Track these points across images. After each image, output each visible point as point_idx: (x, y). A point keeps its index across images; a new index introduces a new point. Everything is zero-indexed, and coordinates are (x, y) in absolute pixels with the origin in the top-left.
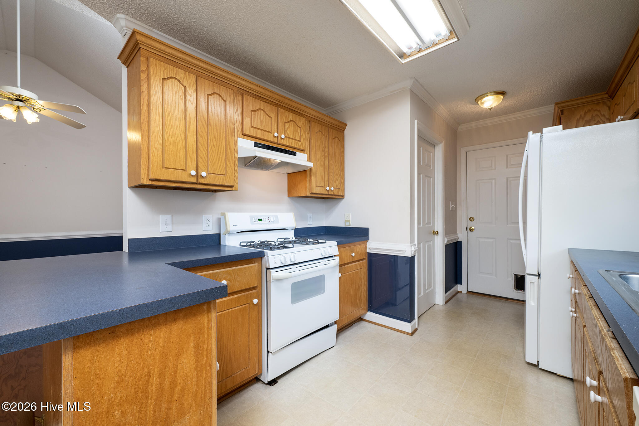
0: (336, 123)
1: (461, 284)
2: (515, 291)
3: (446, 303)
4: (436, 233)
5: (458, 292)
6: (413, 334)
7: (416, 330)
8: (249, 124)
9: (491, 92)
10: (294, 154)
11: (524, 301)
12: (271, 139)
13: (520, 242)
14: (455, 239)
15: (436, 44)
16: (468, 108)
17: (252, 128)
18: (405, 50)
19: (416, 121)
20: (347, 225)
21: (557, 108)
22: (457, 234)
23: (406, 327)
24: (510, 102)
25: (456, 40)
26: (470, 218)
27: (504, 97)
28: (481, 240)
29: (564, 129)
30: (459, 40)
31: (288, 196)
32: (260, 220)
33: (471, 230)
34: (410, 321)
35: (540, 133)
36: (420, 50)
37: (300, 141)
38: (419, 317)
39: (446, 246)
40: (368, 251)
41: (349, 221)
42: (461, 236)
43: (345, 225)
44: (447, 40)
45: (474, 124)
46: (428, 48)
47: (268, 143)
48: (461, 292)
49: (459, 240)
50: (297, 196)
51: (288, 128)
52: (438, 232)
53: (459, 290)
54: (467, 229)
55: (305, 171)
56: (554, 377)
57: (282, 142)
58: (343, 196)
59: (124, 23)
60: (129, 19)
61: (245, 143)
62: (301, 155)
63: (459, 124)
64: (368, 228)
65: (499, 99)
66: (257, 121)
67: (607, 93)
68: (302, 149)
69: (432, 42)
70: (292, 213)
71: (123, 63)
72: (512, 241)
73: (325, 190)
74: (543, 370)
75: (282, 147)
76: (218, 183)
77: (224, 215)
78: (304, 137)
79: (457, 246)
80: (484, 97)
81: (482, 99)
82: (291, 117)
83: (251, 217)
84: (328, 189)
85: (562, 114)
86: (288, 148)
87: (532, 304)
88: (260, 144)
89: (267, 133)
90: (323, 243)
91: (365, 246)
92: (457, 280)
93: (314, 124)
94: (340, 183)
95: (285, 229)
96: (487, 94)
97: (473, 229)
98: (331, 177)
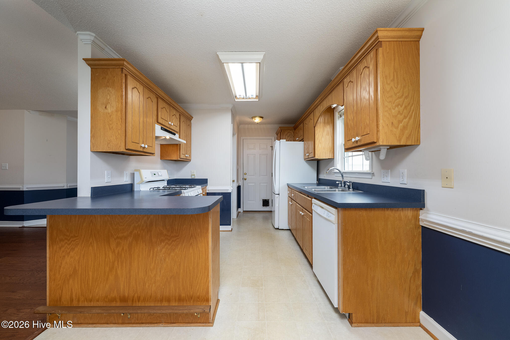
0: (189, 116)
1: (241, 208)
2: (264, 207)
3: (237, 217)
7: (232, 229)
8: (160, 116)
10: (174, 134)
12: (167, 125)
16: (248, 120)
17: (161, 119)
18: (238, 97)
19: (232, 124)
20: (193, 177)
21: (279, 129)
22: (239, 182)
23: (229, 228)
24: (264, 121)
25: (258, 100)
26: (245, 173)
28: (249, 184)
29: (286, 141)
30: (259, 101)
31: (161, 159)
32: (155, 174)
33: (245, 179)
34: (230, 225)
36: (243, 98)
37: (176, 127)
38: (232, 223)
39: (237, 187)
40: (207, 192)
41: (194, 175)
43: (191, 177)
44: (254, 99)
45: (246, 126)
46: (246, 99)
47: (166, 127)
48: (240, 212)
49: (240, 185)
50: (170, 159)
51: (173, 119)
52: (234, 180)
54: (243, 179)
55: (177, 145)
56: (283, 231)
57: (171, 127)
58: (190, 160)
59: (92, 38)
60: (97, 37)
61: (158, 127)
62: (177, 135)
63: (240, 125)
64: (207, 179)
65: (261, 119)
66: (163, 114)
67: (293, 127)
68: (178, 131)
69: (249, 98)
70: (166, 171)
71: (89, 65)
72: (261, 184)
73: (185, 157)
74: (280, 229)
75: (171, 130)
76: (150, 152)
77: (138, 171)
78: (179, 124)
79: (239, 188)
80: (256, 117)
81: (255, 118)
82: (174, 112)
83: (151, 172)
84: (187, 155)
85: (281, 132)
86: (173, 131)
87: (277, 205)
88: (163, 128)
89: (166, 122)
90: (194, 187)
91: (205, 189)
92: (239, 206)
93: (181, 117)
94: (190, 152)
95: (164, 180)
96: (257, 116)
97: (246, 179)
98: (187, 149)
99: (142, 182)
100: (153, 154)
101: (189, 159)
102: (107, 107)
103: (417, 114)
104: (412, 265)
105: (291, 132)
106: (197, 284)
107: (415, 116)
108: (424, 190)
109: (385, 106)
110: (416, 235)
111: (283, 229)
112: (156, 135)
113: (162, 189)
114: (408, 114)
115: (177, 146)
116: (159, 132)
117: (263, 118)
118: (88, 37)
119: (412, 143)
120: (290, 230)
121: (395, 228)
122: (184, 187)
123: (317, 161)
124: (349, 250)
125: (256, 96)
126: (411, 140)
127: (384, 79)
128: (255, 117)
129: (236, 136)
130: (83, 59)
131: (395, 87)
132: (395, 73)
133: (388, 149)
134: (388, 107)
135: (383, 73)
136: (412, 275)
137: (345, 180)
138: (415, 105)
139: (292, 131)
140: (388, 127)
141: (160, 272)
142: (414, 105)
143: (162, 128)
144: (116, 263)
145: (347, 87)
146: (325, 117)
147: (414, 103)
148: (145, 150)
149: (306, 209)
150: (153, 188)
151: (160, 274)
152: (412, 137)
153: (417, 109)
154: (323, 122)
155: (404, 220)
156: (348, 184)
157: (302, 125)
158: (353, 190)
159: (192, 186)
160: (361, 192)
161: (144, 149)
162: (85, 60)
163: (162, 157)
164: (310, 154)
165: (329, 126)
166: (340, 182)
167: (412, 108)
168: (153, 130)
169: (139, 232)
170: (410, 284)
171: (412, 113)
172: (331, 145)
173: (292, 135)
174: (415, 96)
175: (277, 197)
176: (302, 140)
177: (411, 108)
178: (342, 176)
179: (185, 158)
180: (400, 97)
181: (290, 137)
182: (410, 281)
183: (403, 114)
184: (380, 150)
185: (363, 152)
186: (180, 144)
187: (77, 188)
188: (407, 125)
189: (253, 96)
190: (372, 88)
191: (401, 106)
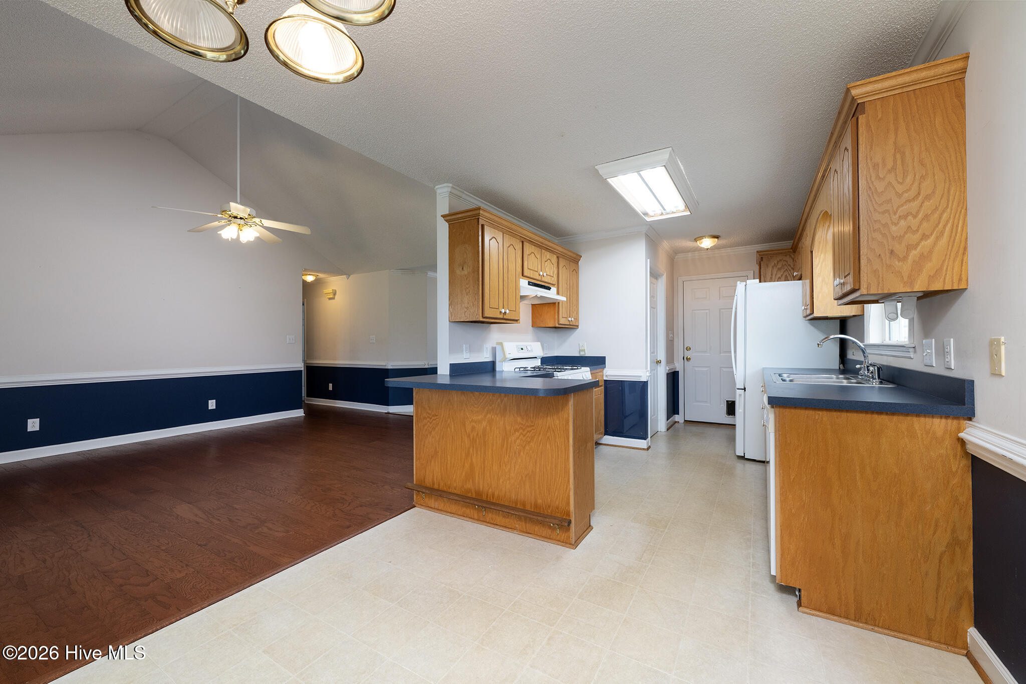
0: (574, 256)
1: (679, 414)
2: (727, 416)
3: (668, 430)
4: (659, 362)
5: (676, 422)
6: (648, 449)
7: (650, 447)
8: (527, 266)
9: (708, 236)
10: (549, 289)
11: (735, 425)
12: (538, 277)
13: (730, 355)
14: (672, 369)
16: (688, 244)
17: (528, 270)
18: (651, 213)
19: (649, 260)
20: (582, 354)
21: (758, 255)
22: (674, 364)
23: (642, 443)
25: (690, 213)
26: (687, 348)
28: (696, 369)
29: (760, 282)
30: (692, 214)
31: (532, 327)
32: (522, 349)
33: (688, 359)
34: (645, 439)
35: (745, 283)
36: (663, 215)
37: (553, 277)
38: (651, 437)
39: (668, 374)
40: (605, 378)
41: (584, 351)
42: (678, 366)
43: (579, 354)
45: (689, 255)
46: (668, 213)
47: (536, 281)
48: (678, 422)
49: (677, 370)
50: (544, 326)
51: (547, 266)
52: (661, 361)
53: (676, 420)
55: (554, 303)
56: (754, 462)
57: (543, 279)
58: (578, 326)
59: (449, 190)
60: (454, 187)
61: (524, 283)
62: (554, 289)
63: (676, 254)
64: (605, 357)
65: (714, 241)
66: (532, 263)
67: (791, 249)
68: (554, 283)
69: (673, 213)
70: (539, 343)
71: (446, 221)
72: (724, 370)
73: (567, 321)
74: (747, 459)
75: (543, 284)
76: (512, 318)
77: (501, 344)
78: (556, 272)
79: (673, 376)
80: (703, 239)
81: (701, 240)
82: (548, 256)
83: (517, 346)
84: (570, 319)
86: (546, 285)
87: (740, 411)
88: (531, 282)
89: (535, 272)
90: (577, 369)
91: (601, 374)
92: (673, 407)
93: (560, 259)
94: (577, 313)
95: (536, 358)
96: (705, 236)
97: (690, 359)
98: (571, 309)
99: (505, 359)
100: (517, 320)
101: (574, 324)
102: (464, 268)
103: (957, 226)
104: (946, 531)
105: (788, 258)
106: (556, 490)
107: (952, 232)
108: (973, 382)
109: (873, 221)
110: (957, 471)
112: (522, 294)
113: (530, 370)
114: (934, 230)
115: (553, 305)
116: (525, 288)
117: (719, 239)
118: (446, 190)
119: (944, 287)
121: (900, 451)
122: (560, 369)
124: (792, 478)
125: (684, 208)
126: (941, 280)
127: (871, 170)
129: (664, 277)
130: (442, 216)
131: (899, 183)
132: (898, 156)
133: (919, 298)
134: (880, 222)
135: (869, 161)
136: (944, 549)
138: (952, 210)
139: (788, 256)
140: (882, 260)
141: (515, 468)
142: (949, 210)
143: (529, 283)
144: (471, 450)
145: (833, 181)
147: (950, 206)
148: (505, 317)
150: (520, 368)
151: (515, 470)
152: (944, 275)
153: (957, 216)
155: (922, 438)
156: (872, 369)
158: (881, 383)
159: (574, 368)
161: (505, 314)
162: (443, 216)
163: (534, 325)
164: (808, 307)
166: (862, 366)
167: (945, 216)
168: (517, 288)
169: (493, 417)
170: (939, 566)
171: (945, 226)
173: (790, 265)
174: (952, 192)
175: (740, 395)
177: (940, 218)
178: (864, 353)
179: (568, 323)
180: (913, 198)
181: (783, 270)
182: (940, 561)
183: (920, 230)
185: (883, 303)
186: (558, 303)
187: (437, 368)
188: (931, 252)
189: (677, 207)
191: (915, 217)
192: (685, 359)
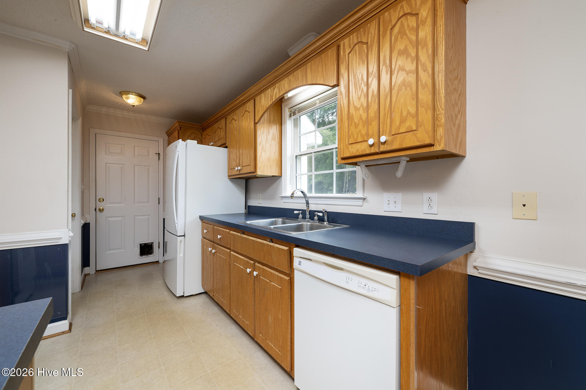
1: (89, 266)
2: (141, 257)
3: (82, 288)
5: (86, 275)
6: (70, 329)
7: (71, 324)
9: (134, 93)
14: (85, 221)
15: (127, 39)
16: (111, 96)
19: (71, 91)
21: (177, 124)
25: (147, 49)
26: (99, 199)
27: (144, 100)
28: (110, 219)
29: (198, 143)
30: (148, 50)
33: (101, 210)
34: (66, 318)
36: (108, 31)
39: (82, 228)
42: (90, 219)
44: (137, 43)
46: (116, 36)
48: (89, 274)
49: (88, 222)
52: (75, 214)
53: (86, 273)
54: (95, 210)
56: (192, 297)
63: (89, 104)
65: (141, 101)
67: (201, 126)
69: (124, 38)
72: (138, 218)
74: (187, 297)
79: (86, 229)
80: (129, 94)
81: (127, 95)
85: (180, 129)
87: (181, 255)
92: (85, 262)
97: (103, 210)
108: (475, 223)
111: (192, 295)
119: (462, 153)
120: (205, 293)
123: (246, 180)
125: (142, 39)
126: (462, 148)
128: (127, 93)
129: (80, 122)
131: (454, 59)
133: (407, 161)
134: (449, 87)
137: (312, 207)
140: (449, 121)
145: (349, 54)
146: (270, 112)
149: (264, 264)
152: (462, 144)
153: (465, 102)
154: (268, 119)
156: (321, 214)
157: (223, 121)
158: (330, 224)
160: (346, 226)
164: (244, 167)
165: (275, 126)
166: (300, 211)
167: (463, 100)
171: (463, 108)
172: (278, 156)
175: (181, 241)
176: (224, 145)
178: (308, 203)
180: (457, 77)
183: (458, 105)
184: (399, 162)
188: (460, 124)
190: (427, 50)
191: (457, 93)
192: (97, 210)
